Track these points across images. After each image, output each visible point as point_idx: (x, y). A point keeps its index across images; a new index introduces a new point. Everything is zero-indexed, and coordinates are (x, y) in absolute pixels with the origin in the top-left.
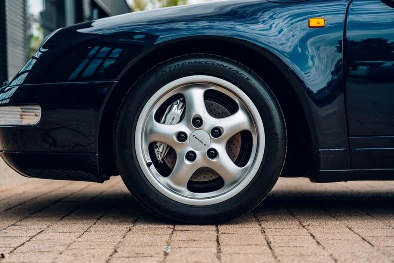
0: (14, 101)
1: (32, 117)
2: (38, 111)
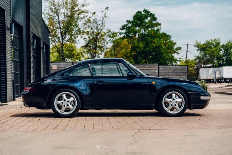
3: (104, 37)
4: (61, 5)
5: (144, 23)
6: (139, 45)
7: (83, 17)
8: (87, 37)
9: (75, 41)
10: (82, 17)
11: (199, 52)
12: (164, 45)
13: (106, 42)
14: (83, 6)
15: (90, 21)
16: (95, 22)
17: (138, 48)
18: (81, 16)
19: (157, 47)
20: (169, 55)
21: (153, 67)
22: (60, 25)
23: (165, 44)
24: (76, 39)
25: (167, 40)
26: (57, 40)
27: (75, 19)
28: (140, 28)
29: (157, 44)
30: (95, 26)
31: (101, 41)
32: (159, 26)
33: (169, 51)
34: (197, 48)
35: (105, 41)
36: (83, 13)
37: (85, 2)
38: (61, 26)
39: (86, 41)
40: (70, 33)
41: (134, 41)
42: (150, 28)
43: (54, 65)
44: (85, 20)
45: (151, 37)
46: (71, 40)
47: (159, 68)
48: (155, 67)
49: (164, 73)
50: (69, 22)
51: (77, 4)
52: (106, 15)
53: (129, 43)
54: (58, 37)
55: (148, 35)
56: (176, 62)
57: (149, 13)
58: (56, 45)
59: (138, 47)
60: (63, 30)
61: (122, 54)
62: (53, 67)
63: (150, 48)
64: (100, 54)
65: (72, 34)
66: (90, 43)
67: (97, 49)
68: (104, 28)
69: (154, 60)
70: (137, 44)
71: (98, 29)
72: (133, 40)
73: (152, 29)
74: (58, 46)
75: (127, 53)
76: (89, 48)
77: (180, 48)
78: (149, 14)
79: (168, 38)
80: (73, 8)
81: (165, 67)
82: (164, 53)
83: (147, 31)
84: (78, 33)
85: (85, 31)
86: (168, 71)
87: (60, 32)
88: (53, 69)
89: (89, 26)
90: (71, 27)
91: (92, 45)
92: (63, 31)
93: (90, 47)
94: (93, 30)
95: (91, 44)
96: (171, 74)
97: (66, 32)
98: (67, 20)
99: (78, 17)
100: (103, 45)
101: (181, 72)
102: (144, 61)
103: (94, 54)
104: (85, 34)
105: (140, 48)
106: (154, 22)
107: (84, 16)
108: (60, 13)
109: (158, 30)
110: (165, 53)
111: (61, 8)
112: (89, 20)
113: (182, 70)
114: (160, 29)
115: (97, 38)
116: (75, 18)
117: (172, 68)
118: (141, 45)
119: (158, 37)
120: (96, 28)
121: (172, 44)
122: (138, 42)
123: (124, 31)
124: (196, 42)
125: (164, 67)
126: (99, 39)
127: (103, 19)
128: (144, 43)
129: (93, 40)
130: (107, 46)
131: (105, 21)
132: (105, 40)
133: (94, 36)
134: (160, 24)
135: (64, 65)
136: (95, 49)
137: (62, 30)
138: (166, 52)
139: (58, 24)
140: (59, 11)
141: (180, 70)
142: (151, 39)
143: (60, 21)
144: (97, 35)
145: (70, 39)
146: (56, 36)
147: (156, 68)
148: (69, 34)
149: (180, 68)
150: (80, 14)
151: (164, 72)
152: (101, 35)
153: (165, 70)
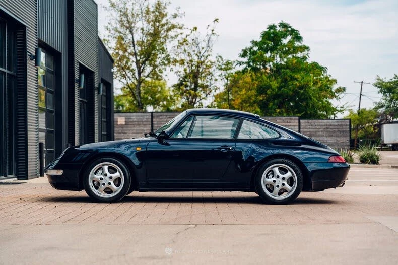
0: (55, 168)
1: (60, 173)
2: (62, 171)
3: (211, 70)
4: (137, 15)
5: (279, 45)
6: (271, 83)
7: (176, 36)
8: (181, 69)
9: (161, 76)
10: (173, 35)
11: (381, 95)
12: (314, 84)
13: (214, 78)
14: (175, 16)
15: (187, 42)
16: (196, 43)
17: (268, 89)
18: (172, 33)
19: (301, 88)
20: (322, 101)
21: (290, 122)
22: (136, 48)
23: (316, 83)
24: (162, 72)
25: (320, 75)
26: (130, 74)
27: (161, 39)
28: (273, 55)
29: (302, 82)
30: (194, 51)
31: (204, 77)
32: (306, 52)
33: (322, 94)
34: (379, 89)
35: (212, 77)
36: (175, 29)
37: (178, 11)
38: (137, 52)
39: (179, 77)
40: (153, 63)
41: (261, 77)
42: (290, 54)
43: (121, 118)
44: (179, 41)
45: (291, 70)
46: (154, 75)
47: (299, 123)
48: (293, 121)
49: (309, 132)
50: (150, 44)
51: (165, 13)
52: (214, 32)
53: (253, 80)
54: (131, 68)
55: (287, 67)
56: (335, 113)
57: (290, 29)
58: (128, 83)
59: (269, 87)
60: (140, 58)
61: (241, 99)
62: (119, 120)
63: (290, 90)
64: (203, 98)
65: (156, 63)
66: (186, 80)
67: (197, 90)
68: (210, 53)
69: (296, 110)
70: (267, 81)
71: (201, 55)
72: (260, 75)
73: (293, 56)
74: (131, 85)
75: (250, 98)
76: (185, 88)
77: (344, 89)
78: (288, 31)
79: (321, 71)
80: (157, 20)
81: (310, 121)
82: (314, 97)
83: (285, 60)
84: (166, 63)
85: (178, 59)
86: (316, 129)
87: (135, 61)
88: (119, 123)
89: (185, 51)
90: (153, 52)
91: (189, 84)
92: (141, 60)
93: (186, 86)
94: (191, 59)
95: (188, 81)
96: (321, 133)
97: (146, 60)
98: (148, 40)
99: (166, 36)
100: (208, 84)
101: (338, 131)
102: (278, 111)
103: (193, 99)
104: (178, 64)
105: (271, 89)
106: (297, 44)
107: (176, 34)
108: (135, 28)
109: (305, 58)
110: (316, 97)
111: (138, 19)
112: (185, 41)
113: (340, 127)
114: (307, 57)
115: (198, 70)
116: (160, 37)
117: (323, 124)
118: (275, 84)
119: (304, 69)
120: (197, 55)
121: (329, 83)
122: (269, 77)
123: (245, 60)
124: (377, 78)
125: (308, 123)
126: (202, 74)
127: (210, 38)
128: (280, 80)
129: (192, 75)
130: (215, 84)
131: (213, 42)
132: (212, 75)
133: (194, 68)
134: (307, 48)
135: (138, 118)
136: (195, 89)
137: (138, 58)
138: (318, 96)
139: (132, 48)
140: (133, 25)
141: (336, 127)
142: (291, 73)
143: (135, 43)
144: (198, 67)
145: (153, 72)
146: (129, 68)
147: (294, 124)
148: (150, 65)
149: (336, 124)
150: (169, 30)
151: (308, 130)
152: (204, 67)
153: (310, 127)
